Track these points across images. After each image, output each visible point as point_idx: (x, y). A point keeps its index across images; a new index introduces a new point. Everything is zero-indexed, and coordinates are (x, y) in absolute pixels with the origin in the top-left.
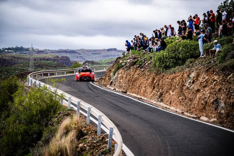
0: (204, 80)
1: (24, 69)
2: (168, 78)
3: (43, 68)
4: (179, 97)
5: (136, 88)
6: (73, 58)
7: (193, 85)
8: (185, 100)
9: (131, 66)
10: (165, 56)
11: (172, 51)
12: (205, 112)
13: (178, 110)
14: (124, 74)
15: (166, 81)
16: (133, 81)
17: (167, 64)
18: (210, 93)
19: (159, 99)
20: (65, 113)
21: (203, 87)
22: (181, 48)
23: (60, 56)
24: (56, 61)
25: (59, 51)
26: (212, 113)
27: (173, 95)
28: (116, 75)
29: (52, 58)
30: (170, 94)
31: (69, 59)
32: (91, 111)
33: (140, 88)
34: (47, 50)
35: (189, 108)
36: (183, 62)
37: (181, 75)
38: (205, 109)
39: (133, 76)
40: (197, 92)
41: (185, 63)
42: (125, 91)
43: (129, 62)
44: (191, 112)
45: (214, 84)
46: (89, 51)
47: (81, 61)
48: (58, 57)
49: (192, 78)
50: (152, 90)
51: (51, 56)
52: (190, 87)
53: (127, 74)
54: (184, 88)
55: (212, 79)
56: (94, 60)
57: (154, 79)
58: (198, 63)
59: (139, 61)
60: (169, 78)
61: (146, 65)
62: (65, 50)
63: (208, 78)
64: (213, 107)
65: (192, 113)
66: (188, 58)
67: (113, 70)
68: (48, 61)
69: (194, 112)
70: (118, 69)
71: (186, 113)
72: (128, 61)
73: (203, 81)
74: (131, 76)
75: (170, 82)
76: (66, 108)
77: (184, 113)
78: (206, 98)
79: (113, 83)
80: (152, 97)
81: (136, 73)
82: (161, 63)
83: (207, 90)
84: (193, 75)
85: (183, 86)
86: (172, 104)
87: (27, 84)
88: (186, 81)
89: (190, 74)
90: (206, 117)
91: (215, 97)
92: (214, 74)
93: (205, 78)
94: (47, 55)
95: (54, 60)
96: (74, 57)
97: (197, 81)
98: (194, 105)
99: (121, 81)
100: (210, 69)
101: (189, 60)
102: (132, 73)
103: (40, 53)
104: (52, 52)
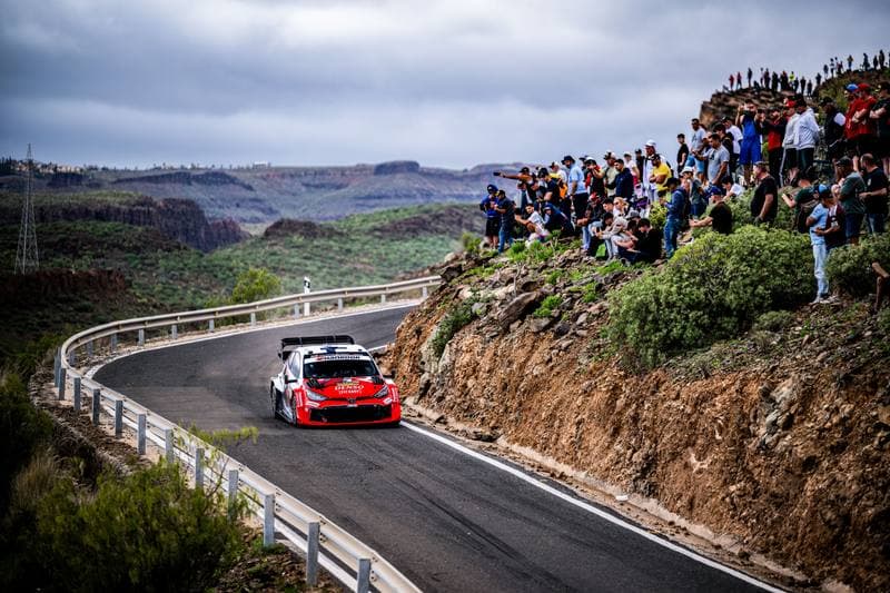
0: (835, 420)
2: (678, 397)
3: (80, 257)
4: (725, 483)
5: (538, 424)
6: (216, 208)
7: (789, 437)
8: (754, 497)
9: (513, 322)
10: (666, 297)
11: (692, 274)
12: (840, 559)
13: (724, 541)
14: (482, 353)
15: (669, 407)
16: (525, 392)
17: (671, 330)
18: (862, 479)
19: (639, 482)
20: (253, 564)
21: (832, 448)
22: (730, 266)
23: (159, 200)
24: (139, 225)
25: (151, 174)
26: (868, 569)
27: (700, 471)
28: (446, 354)
29: (124, 207)
30: (687, 466)
31: (202, 212)
32: (371, 575)
33: (557, 423)
34: (96, 169)
35: (772, 537)
36: (740, 322)
37: (733, 389)
38: (841, 548)
39: (522, 366)
40: (804, 471)
41: (748, 328)
42: (488, 433)
43: (503, 302)
44: (781, 555)
45: (876, 442)
46: (292, 176)
47: (257, 220)
48: (146, 202)
49: (783, 406)
50: (606, 438)
51: (118, 200)
52: (776, 445)
53: (495, 354)
54: (752, 445)
55: (868, 421)
56: (312, 215)
57: (618, 392)
58: (806, 337)
59: (546, 302)
60: (683, 396)
61: (578, 322)
62: (182, 167)
63: (851, 413)
64: (877, 545)
65: (784, 559)
66: (761, 309)
67: (434, 332)
68: (104, 224)
69: (795, 558)
70: (456, 327)
71: (758, 559)
72: (500, 292)
73: (829, 424)
74: (515, 366)
75: (689, 416)
76: (255, 537)
77: (752, 559)
78: (844, 499)
79: (435, 390)
80: (607, 469)
81: (536, 357)
82: (647, 328)
83: (849, 466)
84: (785, 391)
85: (743, 437)
86: (697, 510)
87: (56, 391)
88: (755, 417)
89: (774, 386)
90: (846, 583)
91: (882, 499)
92: (879, 395)
93: (837, 409)
94: (100, 195)
95: (132, 217)
96: (223, 200)
97: (802, 421)
98: (795, 523)
99: (470, 383)
100: (858, 371)
101: (766, 318)
102: (521, 355)
103: (66, 186)
104: (119, 181)
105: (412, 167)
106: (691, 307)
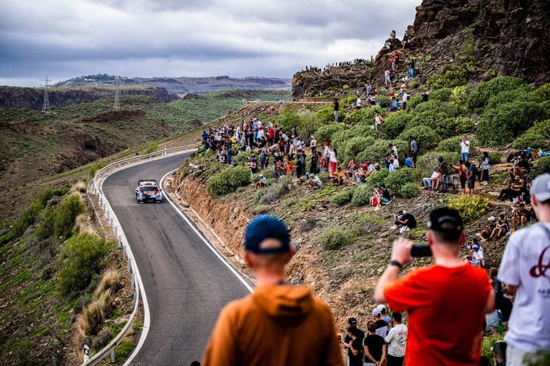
1: (107, 107)
3: (132, 105)
4: (224, 229)
5: (197, 205)
7: (234, 221)
8: (228, 233)
9: (196, 177)
11: (224, 177)
13: (222, 243)
14: (189, 184)
16: (195, 196)
19: (212, 224)
23: (155, 87)
24: (149, 95)
27: (220, 225)
28: (182, 182)
29: (145, 90)
30: (218, 223)
31: (167, 91)
34: (138, 78)
35: (229, 243)
36: (233, 189)
39: (195, 190)
43: (196, 170)
46: (193, 80)
47: (182, 93)
48: (151, 88)
49: (235, 213)
50: (207, 212)
51: (143, 88)
52: (232, 223)
53: (191, 185)
56: (199, 91)
59: (203, 173)
60: (219, 207)
63: (244, 218)
66: (239, 186)
68: (139, 95)
70: (185, 175)
72: (196, 167)
73: (241, 220)
75: (219, 212)
79: (180, 190)
81: (198, 188)
84: (236, 210)
85: (228, 219)
86: (219, 234)
88: (230, 215)
89: (234, 208)
94: (138, 86)
95: (147, 93)
96: (173, 87)
97: (237, 218)
99: (186, 191)
101: (239, 189)
102: (195, 187)
103: (129, 83)
104: (144, 82)
105: (227, 78)
106: (223, 185)
